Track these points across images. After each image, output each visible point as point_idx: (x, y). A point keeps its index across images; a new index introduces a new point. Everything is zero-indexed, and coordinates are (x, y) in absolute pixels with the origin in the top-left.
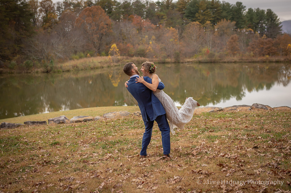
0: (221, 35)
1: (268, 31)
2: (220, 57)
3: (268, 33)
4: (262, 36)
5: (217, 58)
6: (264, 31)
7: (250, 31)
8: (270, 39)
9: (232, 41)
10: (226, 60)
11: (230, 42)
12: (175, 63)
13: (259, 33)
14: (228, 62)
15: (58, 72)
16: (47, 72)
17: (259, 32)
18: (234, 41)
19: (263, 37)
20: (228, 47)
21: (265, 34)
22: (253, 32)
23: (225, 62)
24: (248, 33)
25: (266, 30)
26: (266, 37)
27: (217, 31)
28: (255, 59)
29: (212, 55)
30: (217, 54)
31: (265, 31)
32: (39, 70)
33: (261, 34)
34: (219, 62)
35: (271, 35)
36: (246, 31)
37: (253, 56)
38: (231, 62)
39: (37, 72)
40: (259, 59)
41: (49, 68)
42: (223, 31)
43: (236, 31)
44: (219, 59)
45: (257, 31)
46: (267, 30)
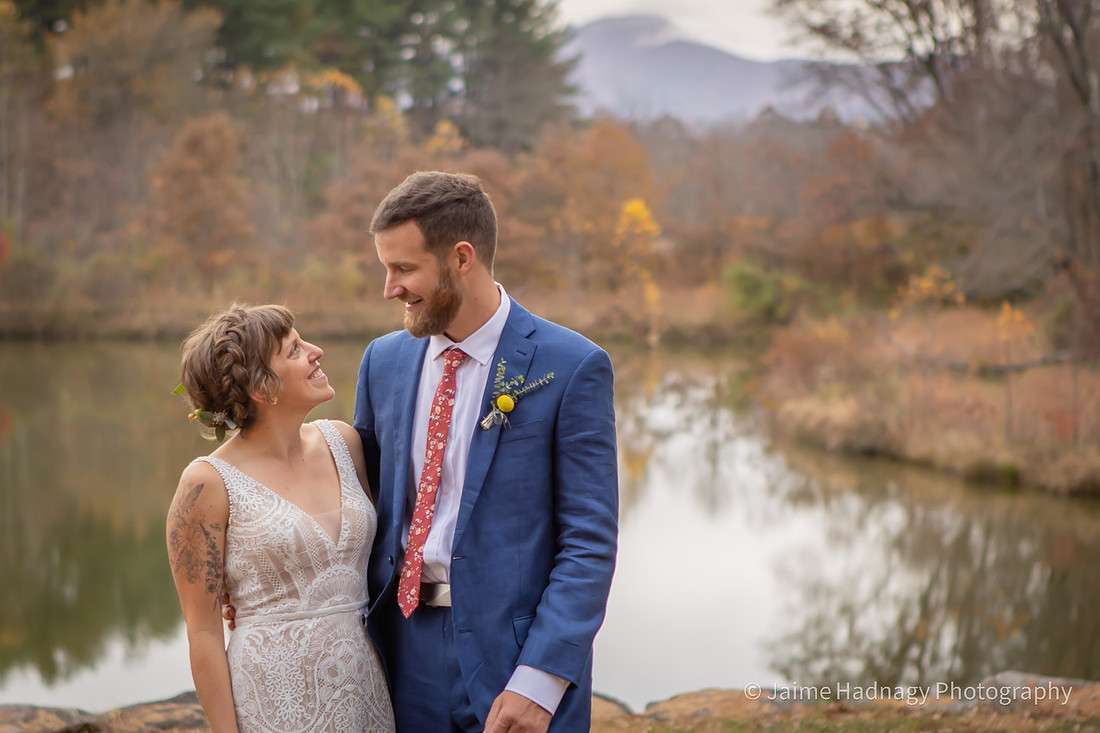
0: (106, 118)
1: (471, 95)
2: (95, 290)
3: (472, 111)
4: (429, 130)
5: (76, 305)
6: (443, 96)
7: (338, 93)
8: (489, 157)
9: (193, 164)
10: (142, 320)
11: (178, 174)
13: (409, 112)
17: (405, 100)
18: (211, 168)
19: (435, 143)
20: (161, 216)
21: (455, 120)
22: (355, 96)
23: (136, 337)
24: (321, 110)
25: (457, 85)
26: (457, 143)
27: (74, 81)
29: (27, 279)
30: (69, 270)
31: (453, 94)
33: (424, 118)
34: (92, 337)
35: (500, 126)
36: (306, 90)
37: (362, 292)
42: (123, 81)
43: (224, 86)
44: (90, 305)
45: (392, 94)
46: (467, 86)
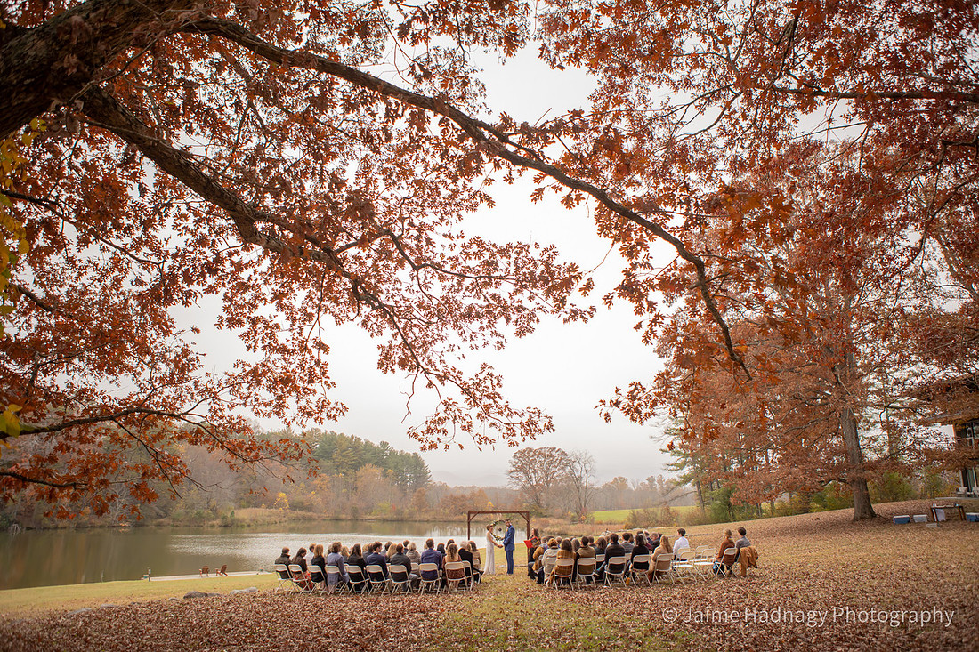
12: (352, 520)
14: (420, 521)
15: (242, 526)
16: (226, 526)
28: (451, 518)
29: (399, 512)
30: (405, 510)
32: (215, 522)
38: (424, 521)
39: (212, 526)
40: (455, 518)
41: (229, 520)
